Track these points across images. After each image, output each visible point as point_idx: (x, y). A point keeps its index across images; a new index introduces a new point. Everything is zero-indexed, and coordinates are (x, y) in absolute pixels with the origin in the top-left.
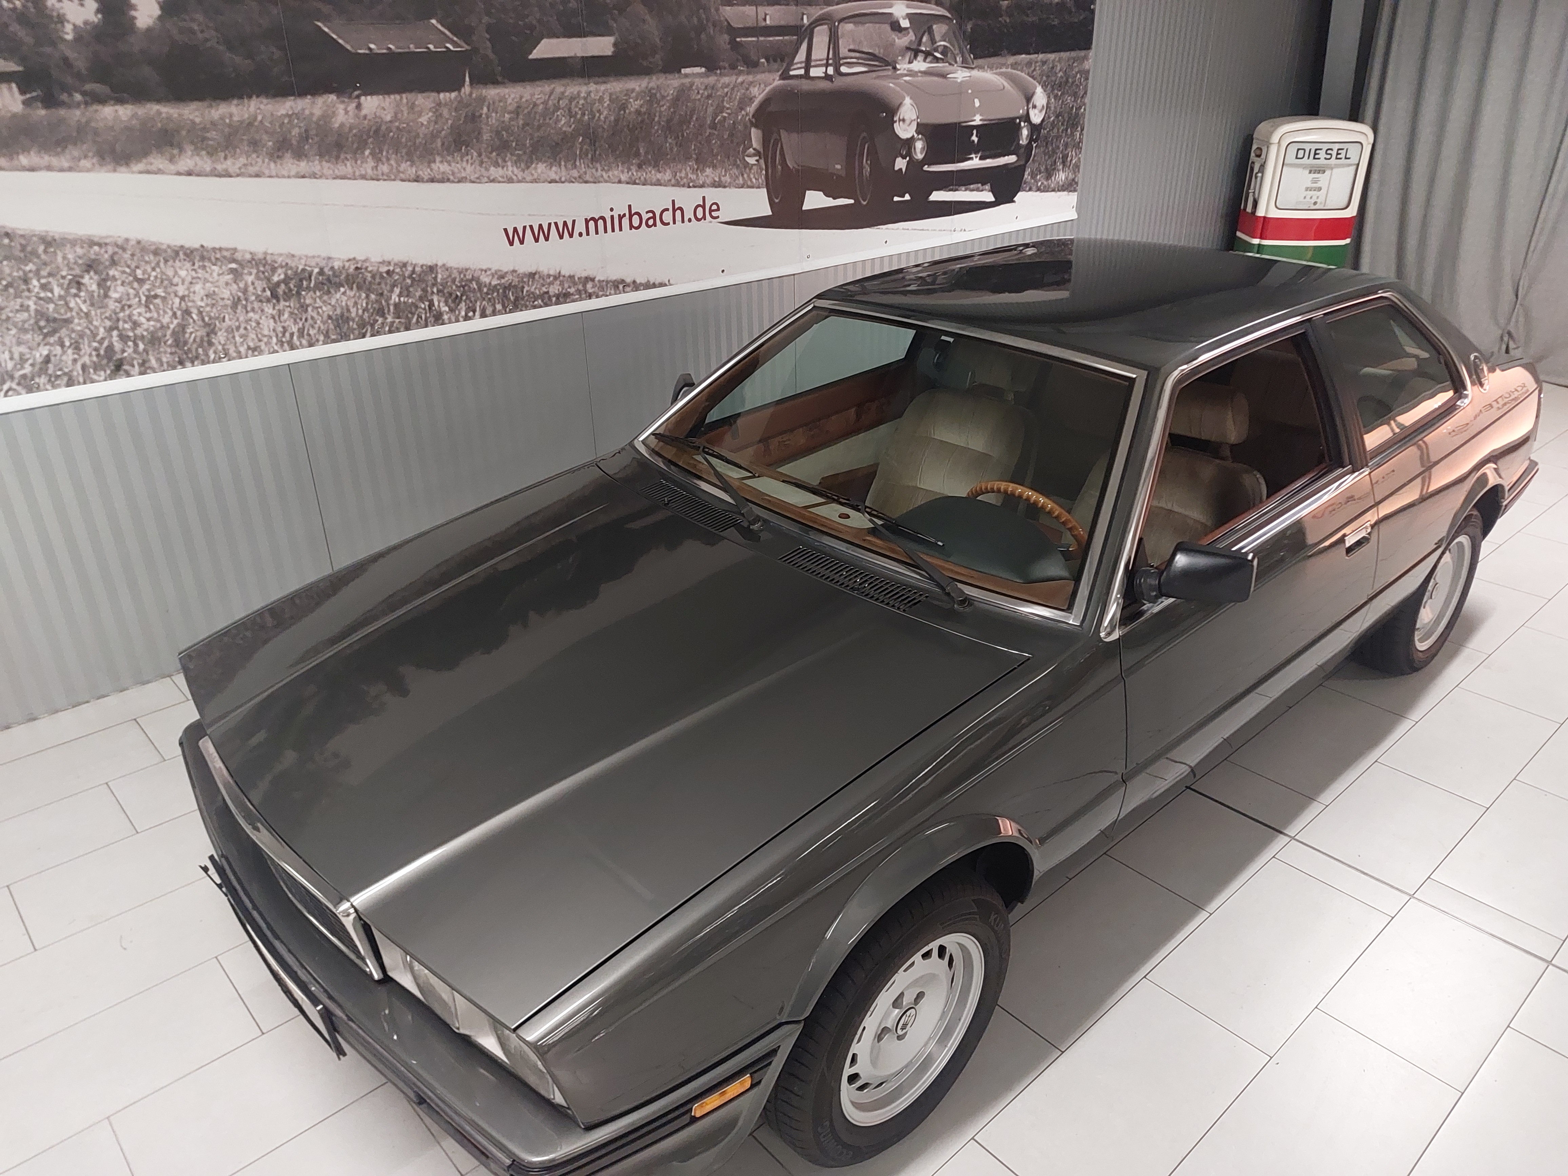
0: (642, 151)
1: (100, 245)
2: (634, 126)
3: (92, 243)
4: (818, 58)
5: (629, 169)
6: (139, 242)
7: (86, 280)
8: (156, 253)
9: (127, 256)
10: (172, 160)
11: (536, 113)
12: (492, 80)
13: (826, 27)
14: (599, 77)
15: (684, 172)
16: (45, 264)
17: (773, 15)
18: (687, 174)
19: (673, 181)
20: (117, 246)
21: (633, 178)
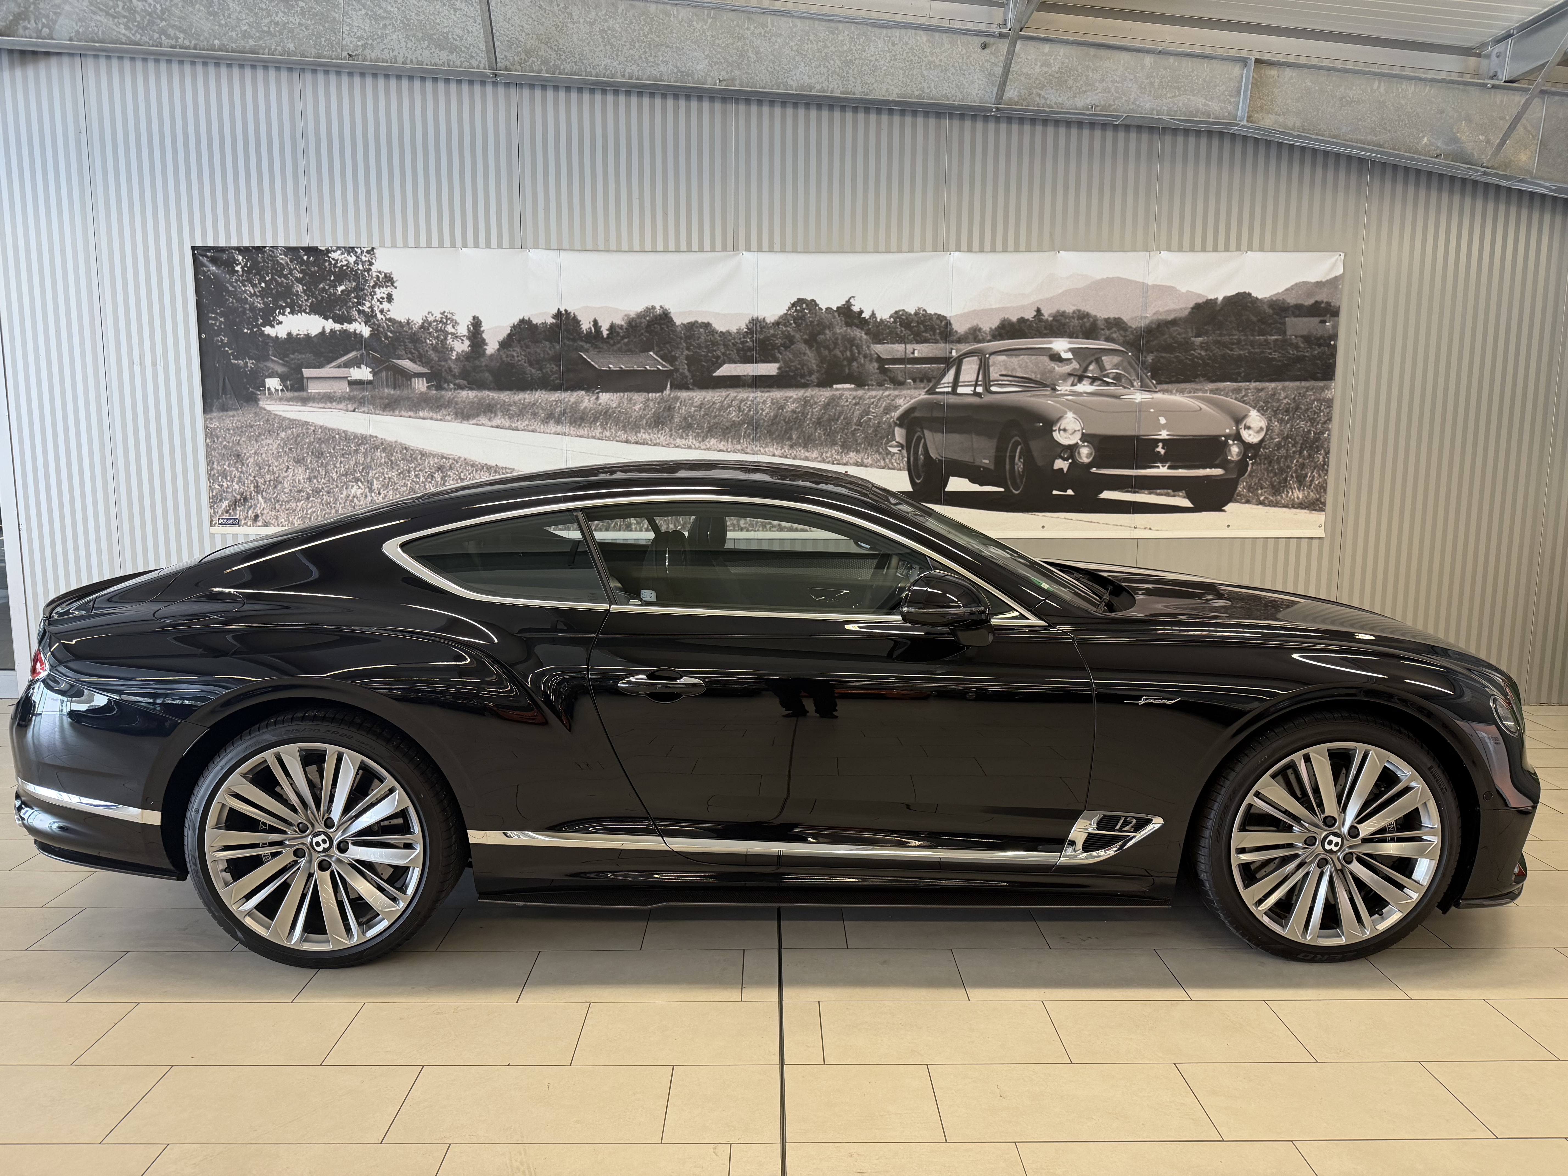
0: (794, 437)
1: (446, 459)
2: (789, 419)
3: (443, 457)
4: (966, 380)
5: (782, 448)
6: (465, 459)
7: (436, 475)
8: (472, 466)
9: (458, 466)
10: (490, 420)
11: (714, 408)
12: (684, 386)
13: (976, 358)
14: (764, 388)
15: (829, 453)
16: (419, 465)
17: (920, 350)
18: (832, 455)
19: (819, 459)
20: (454, 460)
21: (785, 454)
